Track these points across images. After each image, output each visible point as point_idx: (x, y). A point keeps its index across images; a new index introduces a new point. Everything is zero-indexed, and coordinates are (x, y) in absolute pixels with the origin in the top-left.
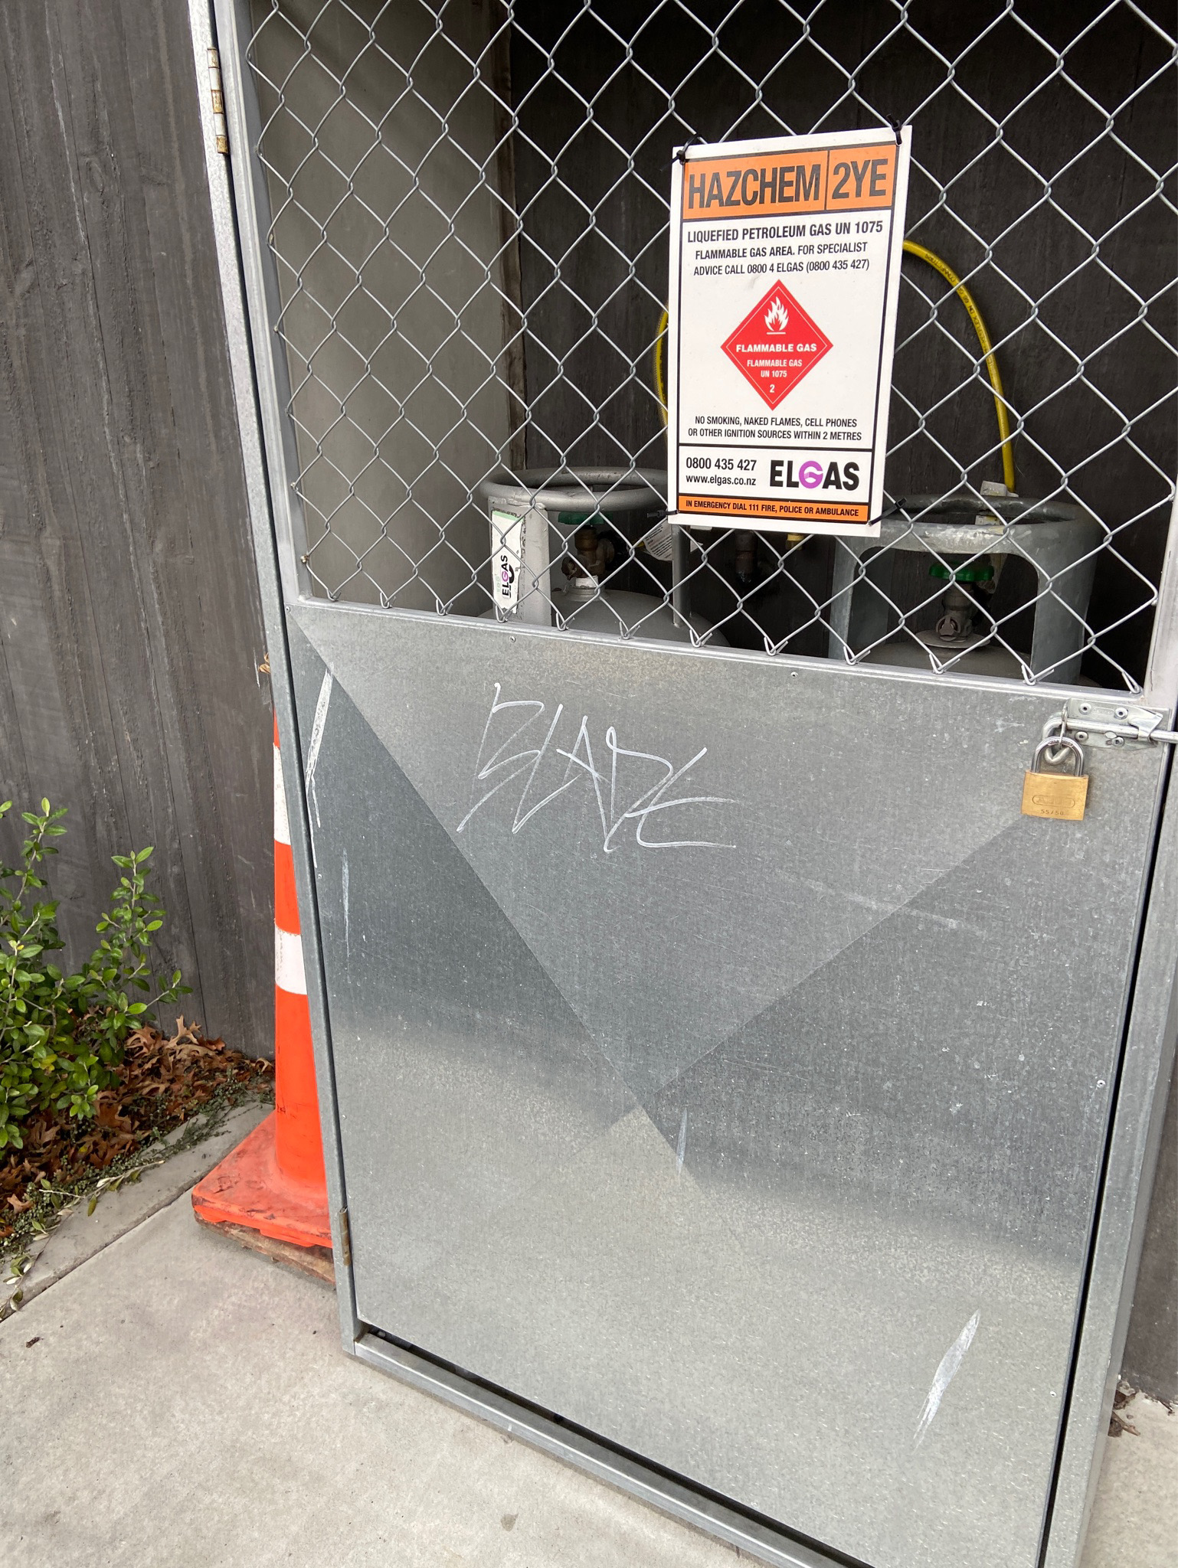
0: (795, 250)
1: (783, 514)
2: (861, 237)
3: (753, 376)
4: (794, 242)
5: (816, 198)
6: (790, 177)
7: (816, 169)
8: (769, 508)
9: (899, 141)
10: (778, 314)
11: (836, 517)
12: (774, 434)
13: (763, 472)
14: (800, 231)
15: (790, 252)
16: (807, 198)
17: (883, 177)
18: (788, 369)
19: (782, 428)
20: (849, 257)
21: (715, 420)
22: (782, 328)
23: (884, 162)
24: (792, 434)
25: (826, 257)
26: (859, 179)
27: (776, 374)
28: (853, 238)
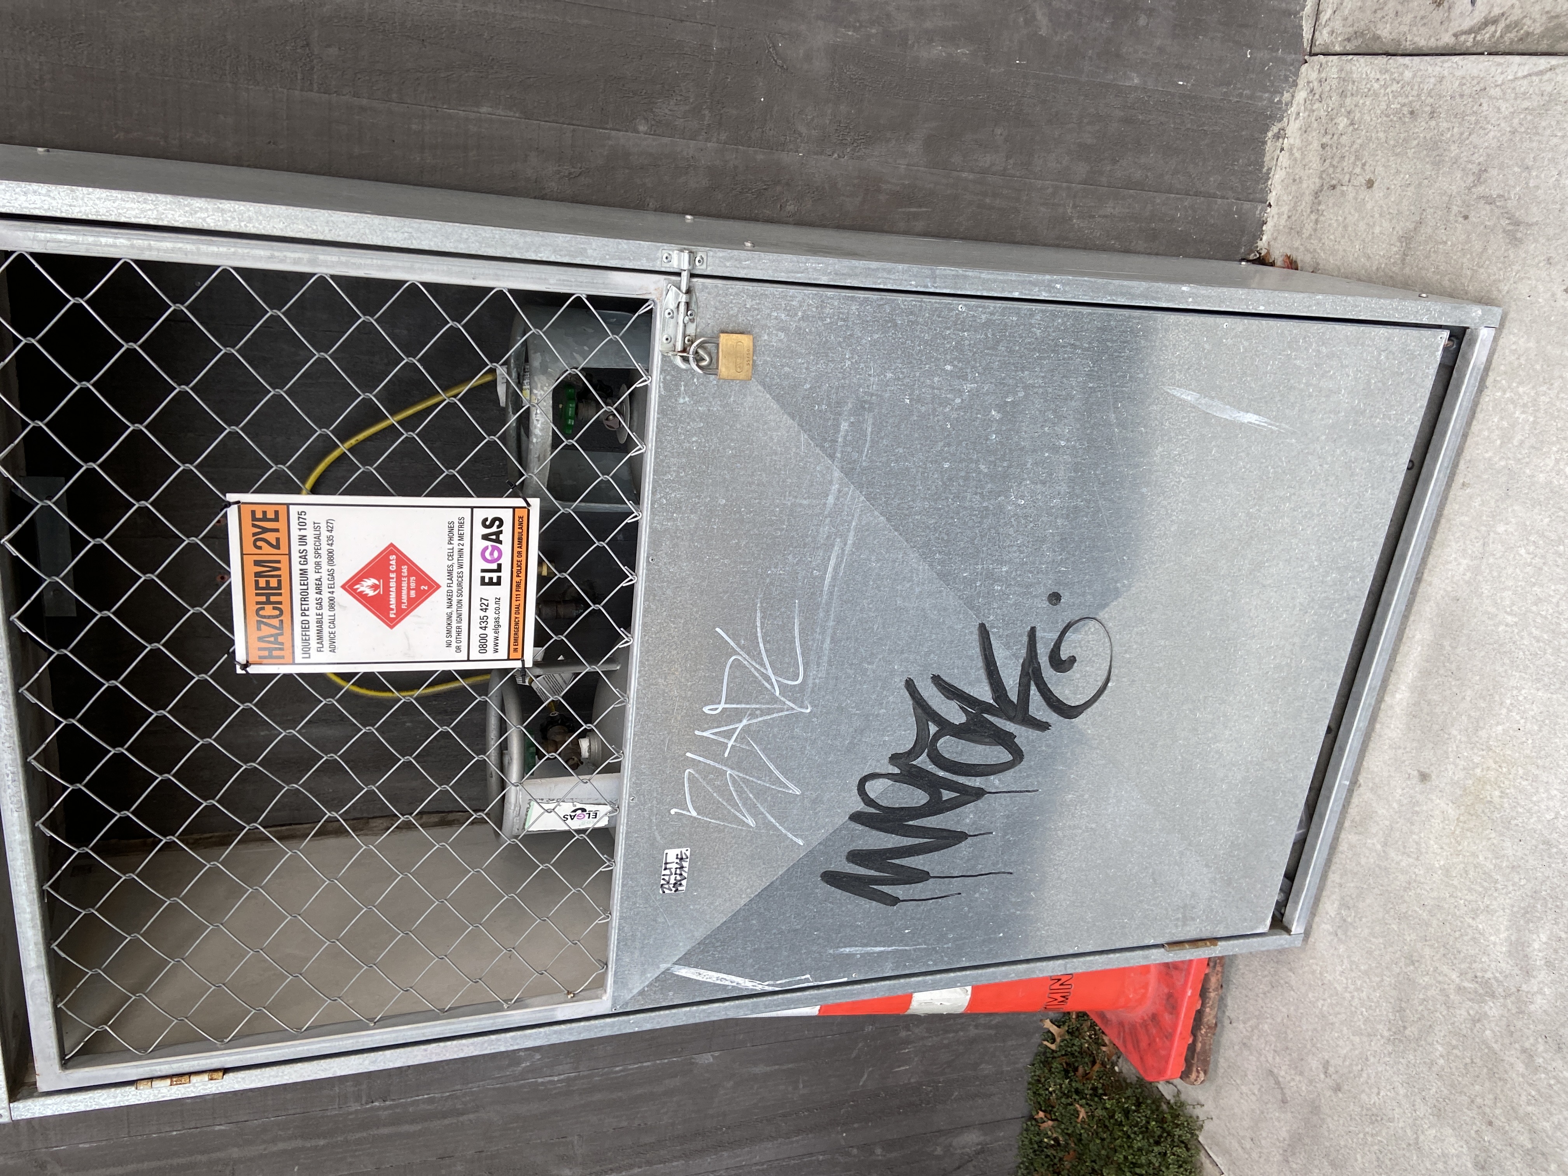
0: (318, 576)
1: (523, 575)
2: (310, 526)
3: (414, 603)
4: (312, 576)
5: (279, 562)
6: (262, 582)
7: (257, 563)
8: (518, 586)
9: (238, 502)
10: (366, 587)
11: (525, 533)
12: (460, 584)
13: (490, 592)
14: (303, 572)
15: (319, 580)
16: (279, 569)
17: (265, 513)
18: (409, 577)
19: (455, 579)
20: (324, 534)
21: (449, 632)
22: (377, 582)
23: (253, 513)
24: (460, 570)
25: (324, 552)
26: (265, 530)
27: (413, 585)
28: (310, 533)
